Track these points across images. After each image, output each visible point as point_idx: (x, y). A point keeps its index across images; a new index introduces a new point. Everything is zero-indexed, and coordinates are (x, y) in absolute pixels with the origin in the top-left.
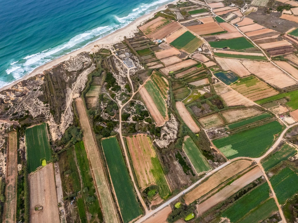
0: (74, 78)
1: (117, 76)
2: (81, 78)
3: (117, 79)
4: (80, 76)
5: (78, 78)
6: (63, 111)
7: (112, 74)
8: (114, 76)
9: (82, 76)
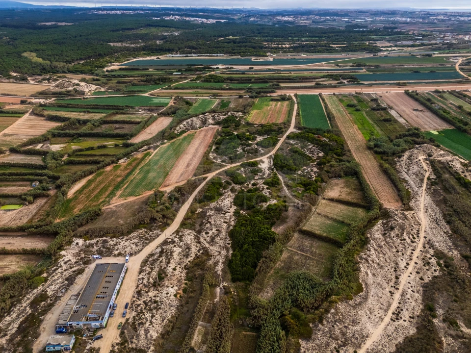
0: (440, 312)
1: (214, 249)
2: (397, 296)
3: (223, 234)
4: (406, 315)
5: (415, 305)
6: (432, 183)
7: (229, 263)
8: (224, 252)
9: (397, 315)
